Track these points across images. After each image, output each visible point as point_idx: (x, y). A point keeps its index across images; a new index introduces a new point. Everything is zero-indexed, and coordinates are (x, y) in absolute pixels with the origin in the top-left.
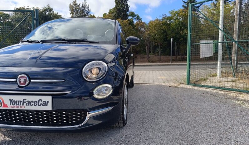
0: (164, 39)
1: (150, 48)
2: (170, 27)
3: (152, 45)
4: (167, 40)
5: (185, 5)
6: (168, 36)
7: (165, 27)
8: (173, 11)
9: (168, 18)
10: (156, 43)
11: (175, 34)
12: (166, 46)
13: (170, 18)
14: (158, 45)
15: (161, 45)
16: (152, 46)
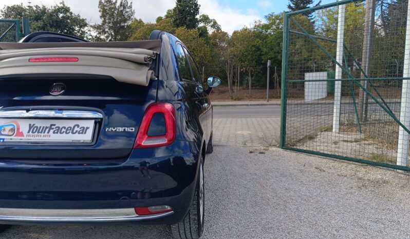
0: (256, 62)
1: (233, 77)
2: (266, 42)
3: (238, 70)
4: (262, 64)
5: (292, 5)
6: (263, 57)
7: (258, 42)
8: (272, 16)
9: (263, 26)
10: (244, 68)
11: (275, 53)
12: (259, 72)
13: (266, 27)
14: (246, 71)
15: (252, 71)
16: (237, 72)
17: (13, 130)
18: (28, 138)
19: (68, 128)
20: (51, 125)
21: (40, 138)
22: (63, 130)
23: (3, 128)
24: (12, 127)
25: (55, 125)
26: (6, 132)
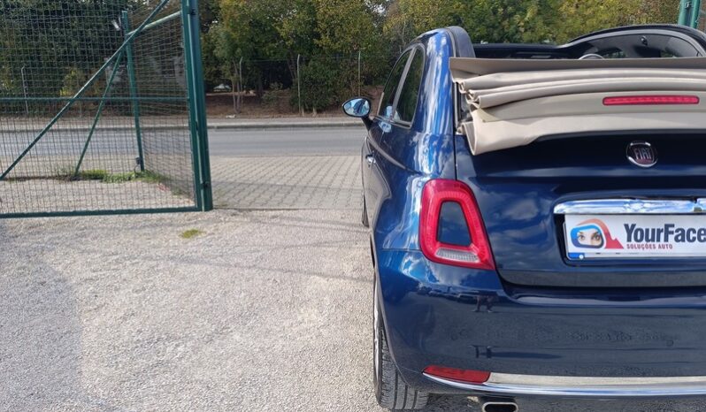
17: (597, 236)
18: (631, 250)
19: (700, 230)
20: (667, 226)
21: (653, 251)
22: (692, 235)
23: (578, 234)
24: (594, 231)
25: (673, 226)
26: (587, 241)
